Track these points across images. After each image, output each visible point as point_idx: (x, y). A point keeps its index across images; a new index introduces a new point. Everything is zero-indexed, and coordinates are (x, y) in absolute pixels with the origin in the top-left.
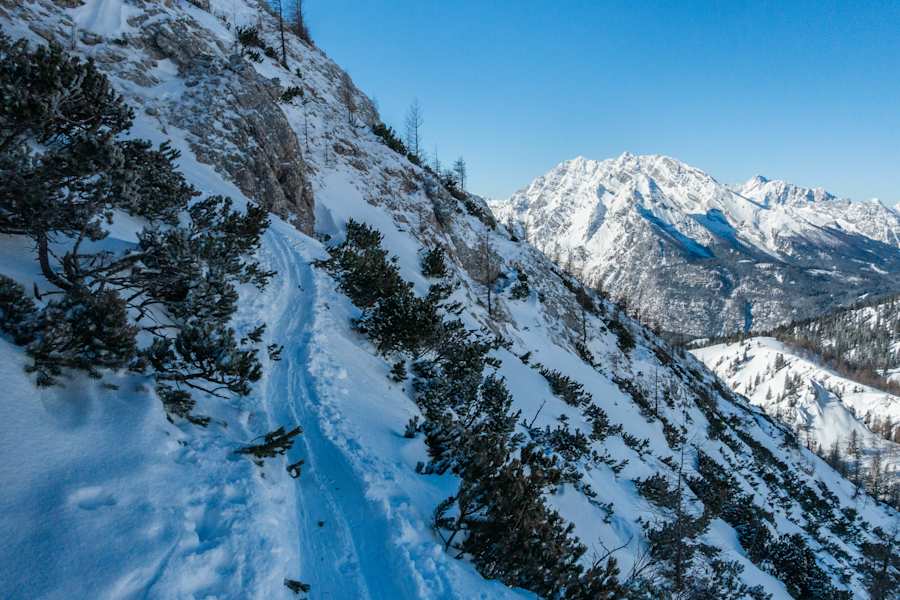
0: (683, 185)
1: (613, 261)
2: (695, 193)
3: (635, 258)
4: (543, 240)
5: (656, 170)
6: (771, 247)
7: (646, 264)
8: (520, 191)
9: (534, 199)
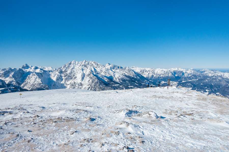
0: (99, 68)
1: (89, 86)
2: (101, 69)
3: (95, 85)
4: (67, 80)
5: (92, 64)
6: (117, 81)
7: (97, 86)
8: (60, 68)
9: (63, 70)
